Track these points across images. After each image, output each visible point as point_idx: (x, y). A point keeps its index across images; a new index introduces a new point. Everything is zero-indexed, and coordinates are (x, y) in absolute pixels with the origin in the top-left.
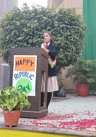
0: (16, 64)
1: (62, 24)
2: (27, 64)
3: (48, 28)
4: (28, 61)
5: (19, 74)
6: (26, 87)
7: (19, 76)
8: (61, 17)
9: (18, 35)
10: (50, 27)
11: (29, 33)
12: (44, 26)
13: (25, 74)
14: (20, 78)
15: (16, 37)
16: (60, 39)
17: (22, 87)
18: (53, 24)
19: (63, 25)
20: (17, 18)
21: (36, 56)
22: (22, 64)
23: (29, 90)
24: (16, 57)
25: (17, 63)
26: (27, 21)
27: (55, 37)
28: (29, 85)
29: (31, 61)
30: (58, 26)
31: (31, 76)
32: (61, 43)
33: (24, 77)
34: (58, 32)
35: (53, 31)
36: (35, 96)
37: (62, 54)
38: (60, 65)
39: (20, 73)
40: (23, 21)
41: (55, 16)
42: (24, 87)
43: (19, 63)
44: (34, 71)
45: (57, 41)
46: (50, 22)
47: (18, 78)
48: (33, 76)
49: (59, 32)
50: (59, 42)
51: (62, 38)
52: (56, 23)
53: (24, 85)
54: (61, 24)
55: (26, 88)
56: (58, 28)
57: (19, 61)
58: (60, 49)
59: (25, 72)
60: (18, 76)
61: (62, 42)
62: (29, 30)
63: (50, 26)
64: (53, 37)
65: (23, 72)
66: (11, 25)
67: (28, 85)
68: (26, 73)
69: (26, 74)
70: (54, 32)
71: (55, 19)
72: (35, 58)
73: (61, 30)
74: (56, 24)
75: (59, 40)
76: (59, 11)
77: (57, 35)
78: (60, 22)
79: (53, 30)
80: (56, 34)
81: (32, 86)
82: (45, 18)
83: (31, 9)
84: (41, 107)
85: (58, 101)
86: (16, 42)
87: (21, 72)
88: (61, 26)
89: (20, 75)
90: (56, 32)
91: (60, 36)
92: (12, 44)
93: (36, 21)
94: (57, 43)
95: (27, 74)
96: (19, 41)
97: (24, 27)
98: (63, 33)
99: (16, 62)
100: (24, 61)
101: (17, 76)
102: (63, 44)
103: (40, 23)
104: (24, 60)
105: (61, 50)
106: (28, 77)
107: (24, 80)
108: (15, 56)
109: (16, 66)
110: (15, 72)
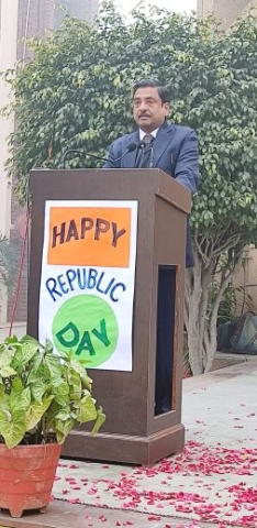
0: (55, 235)
1: (248, 78)
2: (97, 238)
3: (195, 93)
4: (103, 226)
5: (64, 279)
6: (94, 331)
7: (66, 287)
8: (243, 51)
9: (81, 122)
10: (201, 91)
11: (122, 112)
12: (176, 85)
13: (91, 277)
14: (71, 294)
15: (72, 129)
16: (240, 135)
17: (76, 332)
18: (212, 78)
19: (252, 83)
20: (78, 59)
21: (133, 205)
22: (77, 239)
23: (107, 343)
24: (52, 209)
25: (59, 231)
26: (115, 69)
27: (219, 129)
28: (107, 325)
29: (114, 226)
30: (234, 85)
31: (115, 285)
32: (243, 152)
33: (87, 291)
34: (231, 107)
35: (215, 106)
37: (247, 191)
38: (240, 235)
39: (71, 275)
40: (97, 68)
41: (222, 45)
42: (86, 333)
43: (65, 233)
44: (128, 267)
45: (228, 141)
46: (203, 71)
47: (61, 295)
48: (123, 285)
49: (235, 107)
50: (236, 145)
51: (247, 132)
52: (226, 71)
53: (86, 324)
54: (244, 79)
55: (93, 338)
56: (233, 94)
57: (64, 225)
58: (240, 174)
59: (88, 269)
60: (62, 285)
61: (248, 145)
62: (120, 103)
63: (202, 86)
64: (214, 126)
65: (81, 268)
66: (55, 83)
67: (103, 324)
68: (93, 274)
69: (93, 280)
70: (217, 110)
71: (220, 60)
72: (129, 210)
73: (245, 101)
74: (225, 76)
75: (235, 138)
76: (236, 29)
77: (228, 120)
78: (238, 71)
79: (212, 101)
80: (226, 117)
81: (116, 329)
82: (181, 55)
83: (129, 22)
84: (156, 414)
85: (234, 376)
86: (75, 147)
87: (75, 268)
88: (244, 85)
89: (70, 281)
90: (223, 107)
91: (240, 122)
92: (59, 155)
93: (147, 67)
94: (227, 151)
95: (97, 279)
96: (85, 143)
97: (101, 91)
98: (251, 110)
99: (55, 229)
100: (87, 224)
101: (58, 285)
102: (251, 154)
103: (163, 73)
104: (84, 220)
105: (246, 176)
106: (101, 291)
107: (87, 305)
108: (49, 204)
109: (54, 245)
110: (49, 271)
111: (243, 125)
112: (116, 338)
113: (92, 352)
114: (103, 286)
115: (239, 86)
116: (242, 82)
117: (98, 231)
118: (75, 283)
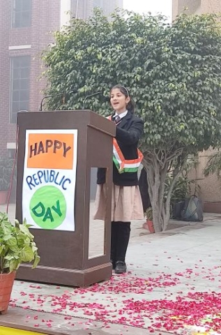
0: (31, 150)
1: (182, 52)
2: (55, 152)
3: (148, 62)
4: (58, 145)
5: (36, 177)
6: (53, 207)
7: (38, 181)
8: (179, 36)
9: (81, 82)
10: (152, 61)
11: (105, 75)
12: (137, 58)
13: (51, 175)
14: (40, 185)
15: (76, 86)
16: (176, 88)
17: (43, 207)
18: (159, 53)
19: (184, 55)
20: (79, 43)
21: (75, 132)
22: (43, 152)
23: (60, 215)
24: (30, 135)
25: (33, 148)
26: (100, 49)
27: (163, 84)
28: (60, 204)
29: (65, 144)
30: (172, 58)
31: (65, 180)
32: (179, 98)
33: (49, 184)
34: (172, 71)
35: (161, 70)
36: (73, 230)
37: (182, 122)
38: (182, 148)
39: (40, 174)
40: (89, 49)
41: (166, 33)
42: (49, 209)
44: (72, 169)
45: (169, 92)
46: (153, 49)
47: (34, 186)
48: (69, 180)
49: (174, 70)
50: (174, 94)
51: (181, 85)
52: (167, 49)
53: (49, 203)
54: (180, 53)
55: (53, 212)
56: (172, 63)
57: (36, 144)
58: (177, 111)
59: (50, 170)
60: (35, 180)
61: (182, 94)
62: (103, 70)
63: (153, 58)
64: (160, 82)
65: (46, 170)
66: (66, 58)
67: (58, 203)
68: (53, 173)
69: (52, 177)
70: (162, 72)
71: (165, 41)
72: (73, 135)
73: (180, 67)
74: (166, 51)
75: (173, 90)
76: (176, 22)
77: (170, 78)
78: (176, 48)
79: (158, 67)
80: (168, 77)
81: (65, 206)
82: (139, 40)
83: (111, 21)
85: (174, 234)
86: (78, 97)
87: (42, 170)
88: (179, 57)
89: (40, 177)
90: (166, 70)
91: (177, 79)
92: (69, 102)
93: (119, 47)
94: (168, 98)
95: (55, 176)
96: (83, 94)
97: (93, 63)
98: (183, 72)
99: (31, 146)
100: (49, 143)
101: (33, 180)
102: (184, 99)
103: (130, 51)
104: (48, 141)
105: (180, 113)
106: (57, 184)
107: (49, 192)
108: (28, 132)
109: (31, 157)
110: (28, 172)
111: (178, 82)
112: (65, 211)
113: (52, 220)
114: (58, 180)
115: (176, 57)
116: (178, 55)
117: (55, 147)
118: (42, 179)
